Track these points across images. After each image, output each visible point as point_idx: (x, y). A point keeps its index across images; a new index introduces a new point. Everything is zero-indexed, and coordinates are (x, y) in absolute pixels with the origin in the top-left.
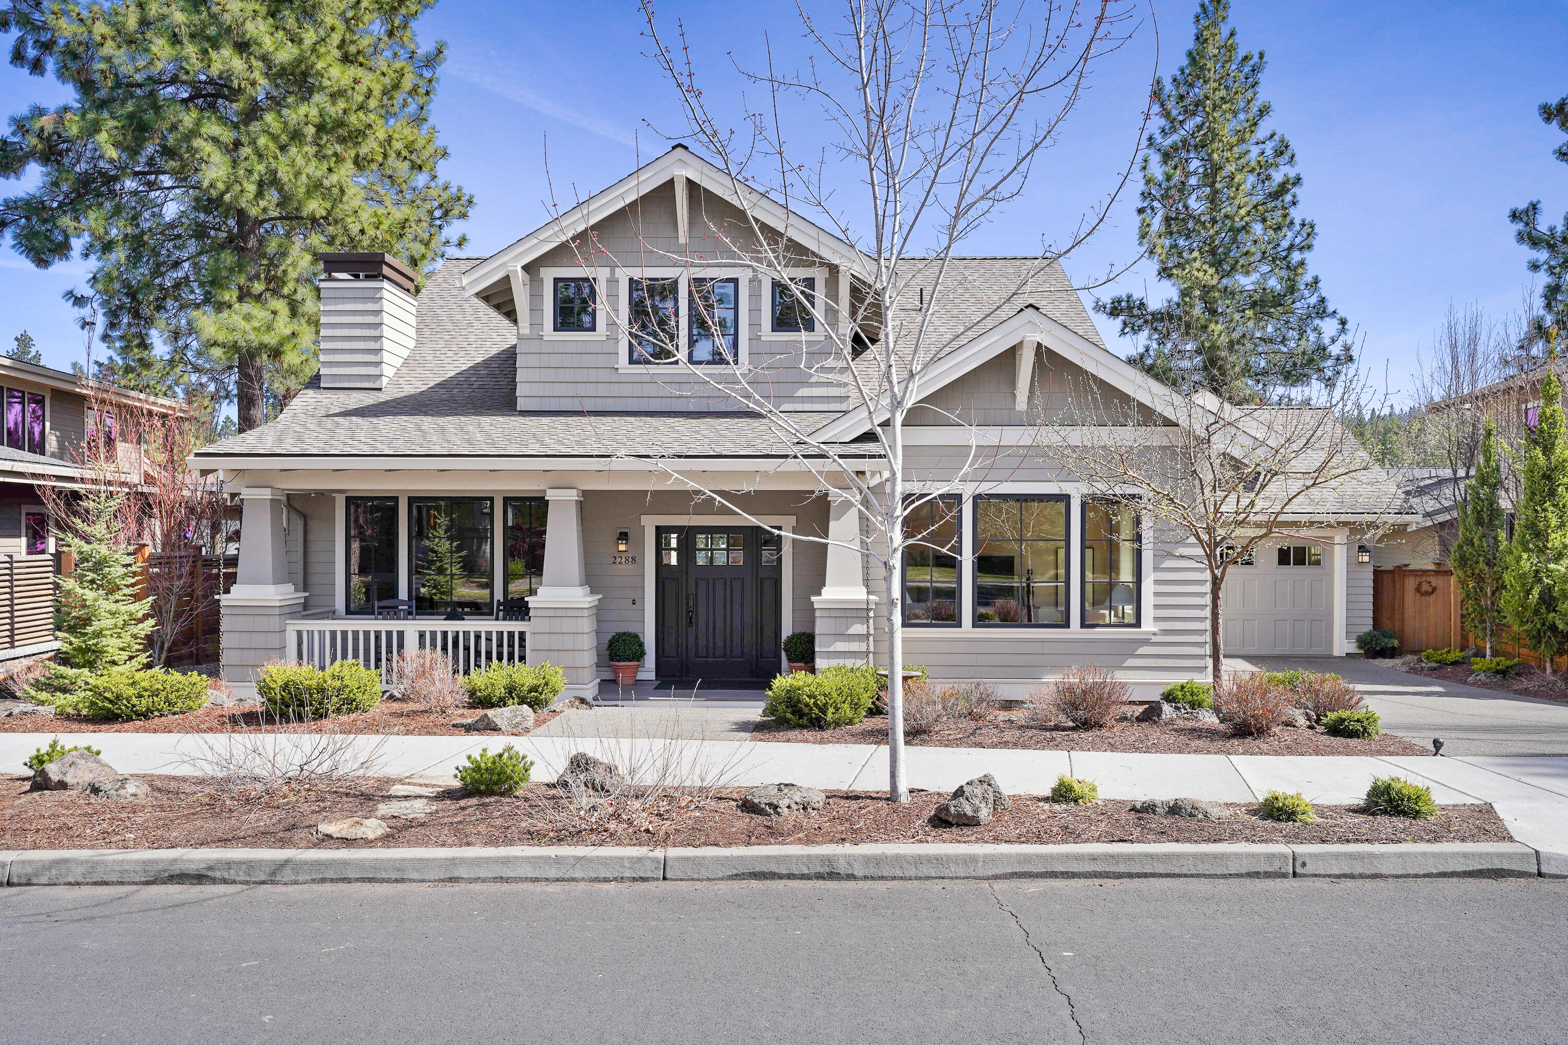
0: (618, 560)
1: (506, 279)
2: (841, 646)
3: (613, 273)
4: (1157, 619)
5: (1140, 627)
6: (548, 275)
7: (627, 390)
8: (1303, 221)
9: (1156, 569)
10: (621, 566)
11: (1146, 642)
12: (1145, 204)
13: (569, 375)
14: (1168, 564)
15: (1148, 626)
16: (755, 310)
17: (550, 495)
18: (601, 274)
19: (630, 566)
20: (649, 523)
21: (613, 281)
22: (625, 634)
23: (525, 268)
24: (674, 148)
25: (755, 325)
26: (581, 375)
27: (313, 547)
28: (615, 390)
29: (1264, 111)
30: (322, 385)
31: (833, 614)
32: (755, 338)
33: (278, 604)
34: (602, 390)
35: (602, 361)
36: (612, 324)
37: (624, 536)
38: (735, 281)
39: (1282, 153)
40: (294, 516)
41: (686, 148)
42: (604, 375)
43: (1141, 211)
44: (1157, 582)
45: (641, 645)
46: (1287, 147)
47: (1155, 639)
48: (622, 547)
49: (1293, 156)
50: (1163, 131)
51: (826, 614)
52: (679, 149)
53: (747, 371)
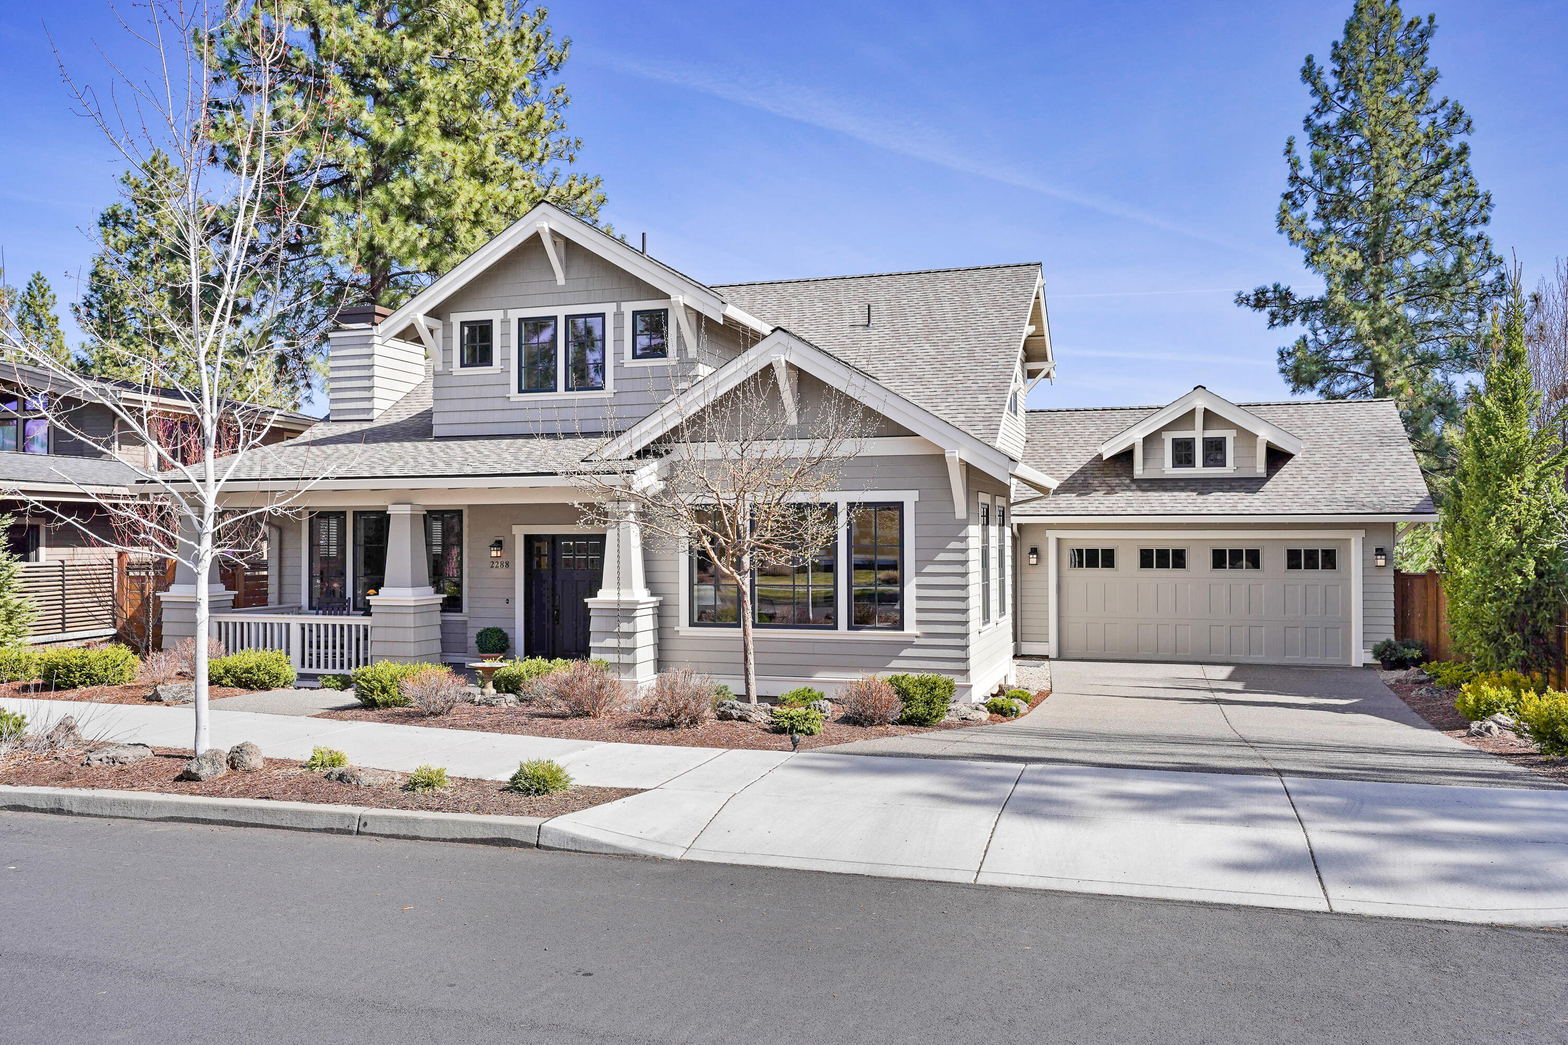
0: (495, 565)
2: (611, 642)
3: (505, 314)
4: (919, 622)
5: (903, 630)
6: (457, 319)
7: (516, 416)
9: (918, 574)
10: (497, 570)
11: (910, 645)
13: (472, 405)
14: (929, 569)
15: (911, 628)
16: (619, 340)
17: (392, 510)
18: (495, 316)
19: (504, 570)
20: (519, 532)
21: (505, 322)
22: (488, 629)
23: (428, 314)
24: (538, 203)
25: (619, 354)
26: (483, 404)
28: (507, 416)
29: (1430, 79)
30: (331, 418)
31: (605, 613)
32: (618, 366)
34: (497, 417)
35: (498, 391)
36: (505, 360)
37: (499, 544)
38: (602, 315)
39: (1455, 121)
40: (273, 529)
41: (548, 202)
42: (498, 404)
43: (1287, 196)
44: (919, 586)
46: (1461, 114)
47: (917, 641)
48: (494, 554)
49: (1470, 122)
51: (599, 613)
52: (543, 204)
53: (612, 396)
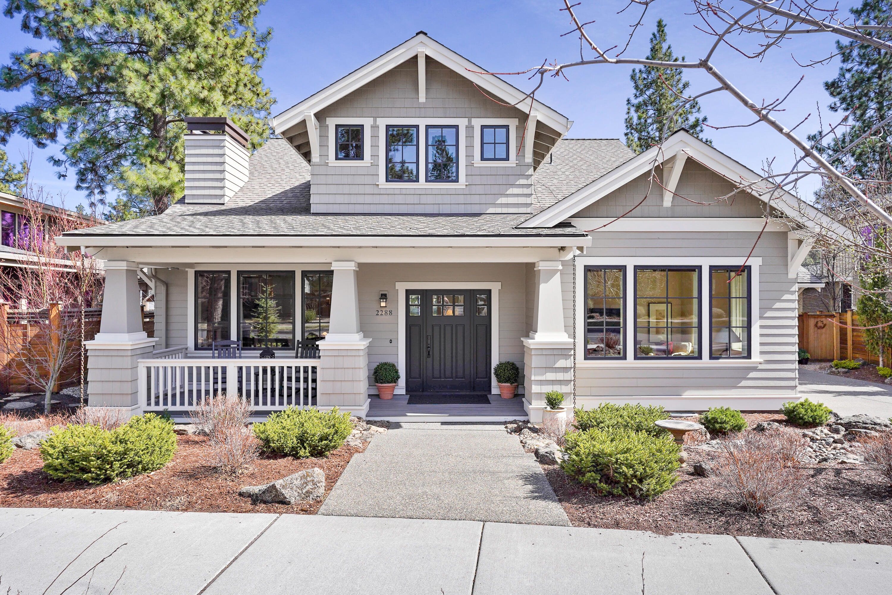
0: (380, 313)
1: (303, 123)
2: (550, 376)
3: (375, 121)
4: (762, 353)
5: (750, 358)
6: (332, 122)
7: (385, 199)
8: (707, 139)
9: (761, 318)
10: (384, 317)
11: (755, 369)
12: (628, 131)
13: (346, 189)
14: (769, 314)
15: (756, 357)
16: (470, 146)
17: (335, 267)
18: (367, 122)
19: (388, 317)
20: (401, 287)
21: (375, 127)
22: (386, 364)
23: (317, 115)
24: (417, 34)
25: (470, 156)
26: (355, 189)
27: (172, 305)
28: (376, 199)
29: (686, 86)
30: (186, 201)
31: (545, 352)
32: (470, 165)
33: (130, 348)
34: (368, 199)
35: (368, 180)
36: (375, 156)
37: (384, 296)
38: (456, 127)
39: (694, 107)
40: (158, 284)
41: (425, 34)
42: (369, 189)
43: (626, 134)
44: (762, 327)
45: (397, 372)
46: (697, 103)
47: (760, 367)
48: (383, 304)
49: (700, 108)
50: (636, 95)
51: (539, 352)
52: (421, 35)
53: (464, 187)
